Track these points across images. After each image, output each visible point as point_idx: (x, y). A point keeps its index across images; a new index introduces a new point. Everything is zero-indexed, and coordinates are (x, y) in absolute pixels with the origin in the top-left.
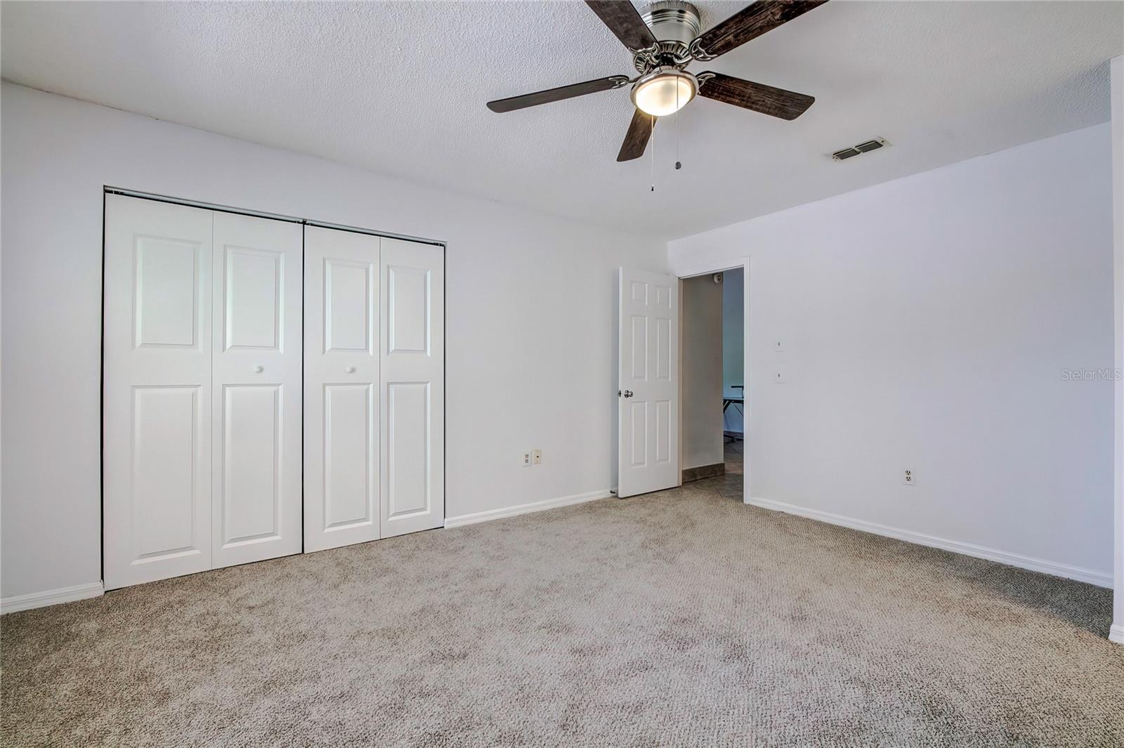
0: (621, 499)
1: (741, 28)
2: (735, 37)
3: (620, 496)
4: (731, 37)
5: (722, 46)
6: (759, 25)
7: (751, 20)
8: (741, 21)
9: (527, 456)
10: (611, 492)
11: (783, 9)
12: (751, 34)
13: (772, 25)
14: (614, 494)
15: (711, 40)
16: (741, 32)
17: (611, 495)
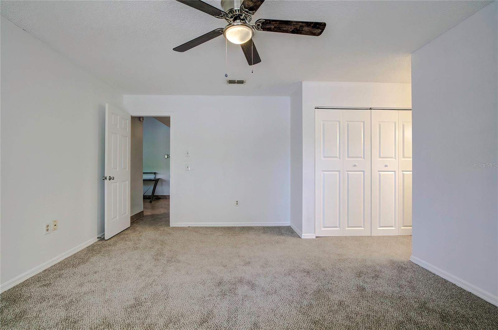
0: (106, 240)
1: (279, 26)
2: (274, 28)
3: (106, 239)
4: (273, 27)
5: (268, 28)
6: (284, 29)
7: (283, 26)
8: (281, 24)
9: (48, 226)
10: (98, 238)
11: (295, 29)
12: (279, 30)
13: (287, 31)
14: (102, 239)
15: (267, 23)
16: (278, 27)
17: (98, 240)
